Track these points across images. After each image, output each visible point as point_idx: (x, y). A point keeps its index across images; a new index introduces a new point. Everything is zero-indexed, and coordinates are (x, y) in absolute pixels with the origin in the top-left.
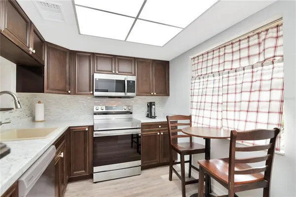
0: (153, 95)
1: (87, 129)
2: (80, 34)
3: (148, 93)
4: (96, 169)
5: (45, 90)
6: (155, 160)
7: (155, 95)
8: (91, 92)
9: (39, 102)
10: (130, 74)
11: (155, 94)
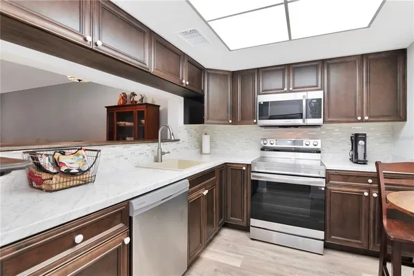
0: (362, 121)
1: (244, 168)
2: (230, 50)
3: (351, 118)
4: (254, 222)
5: (205, 121)
6: (359, 242)
7: (367, 121)
8: (255, 121)
9: (206, 134)
10: (314, 88)
11: (366, 118)
